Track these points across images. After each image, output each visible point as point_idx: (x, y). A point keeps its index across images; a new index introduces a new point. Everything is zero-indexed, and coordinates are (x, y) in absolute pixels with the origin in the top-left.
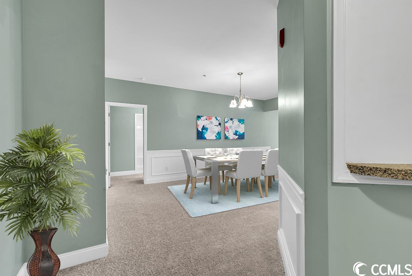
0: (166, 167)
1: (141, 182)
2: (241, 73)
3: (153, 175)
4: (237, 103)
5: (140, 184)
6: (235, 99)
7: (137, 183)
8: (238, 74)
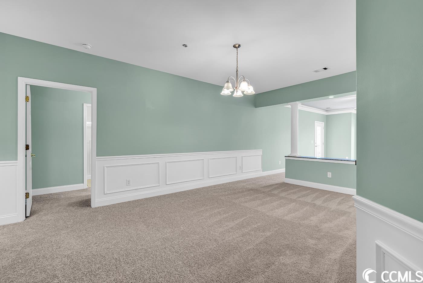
0: (127, 180)
1: (86, 203)
2: (238, 45)
3: (105, 193)
4: (233, 86)
5: (84, 208)
6: (230, 82)
7: (80, 206)
8: (234, 46)
